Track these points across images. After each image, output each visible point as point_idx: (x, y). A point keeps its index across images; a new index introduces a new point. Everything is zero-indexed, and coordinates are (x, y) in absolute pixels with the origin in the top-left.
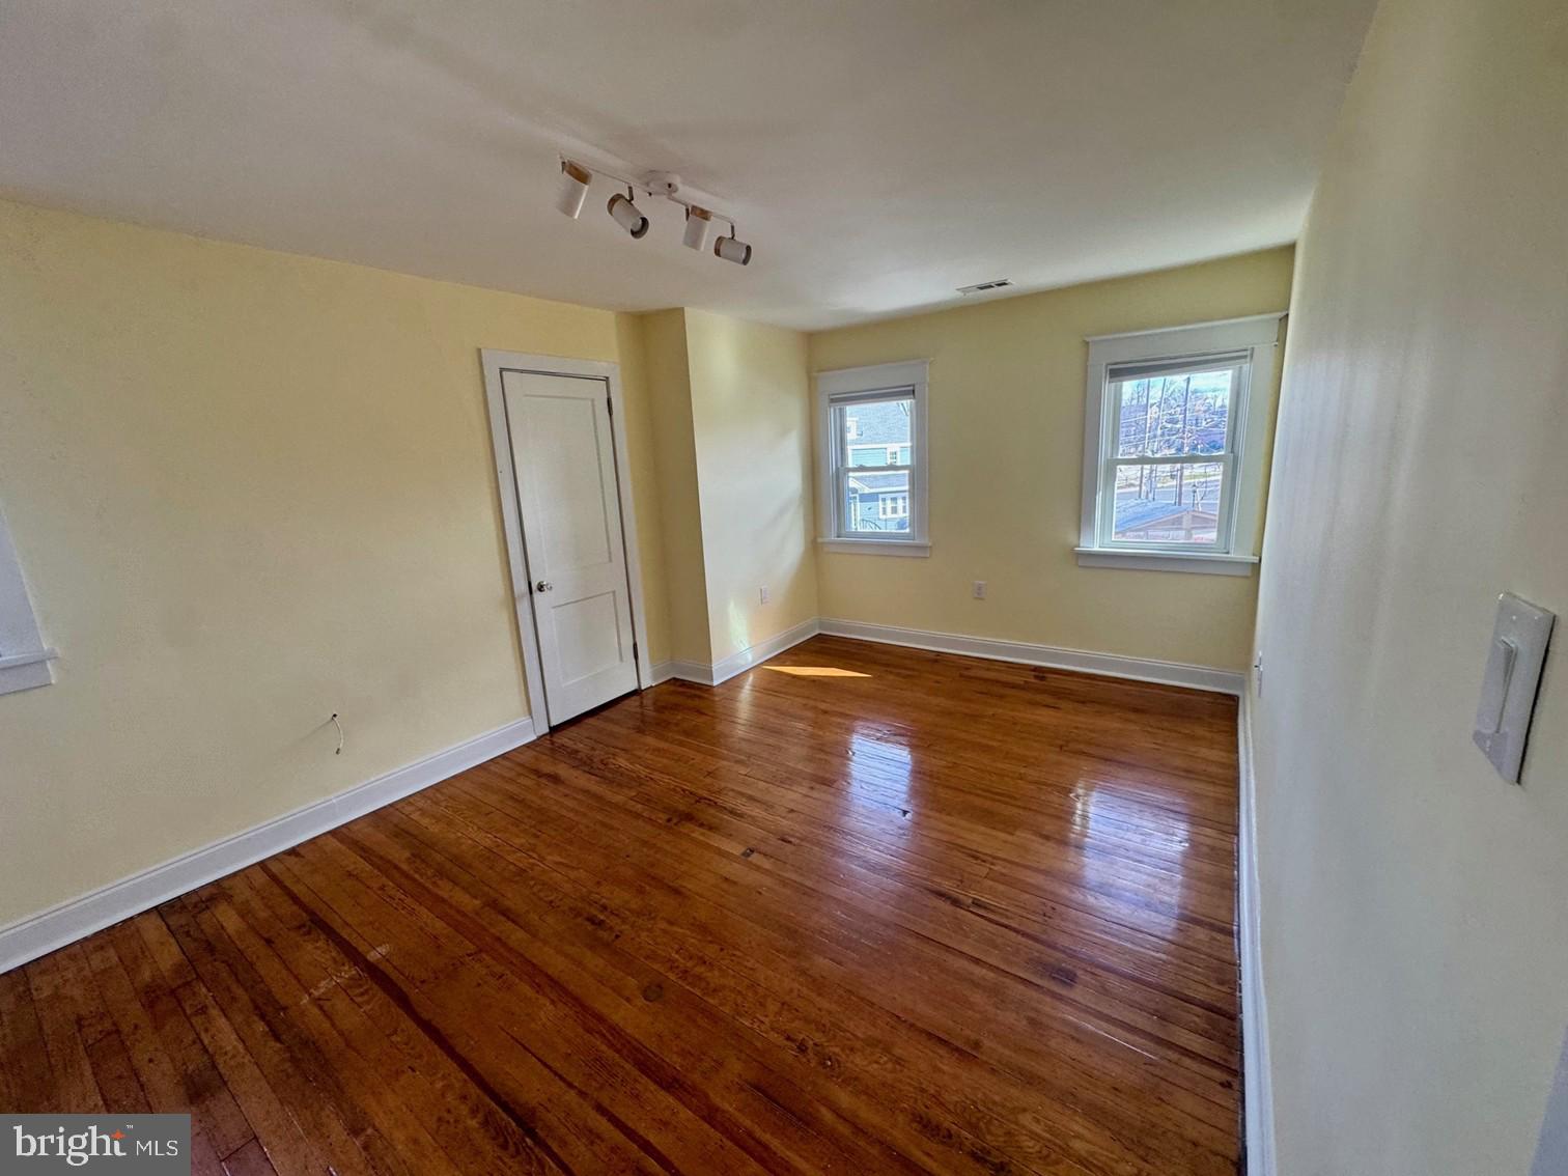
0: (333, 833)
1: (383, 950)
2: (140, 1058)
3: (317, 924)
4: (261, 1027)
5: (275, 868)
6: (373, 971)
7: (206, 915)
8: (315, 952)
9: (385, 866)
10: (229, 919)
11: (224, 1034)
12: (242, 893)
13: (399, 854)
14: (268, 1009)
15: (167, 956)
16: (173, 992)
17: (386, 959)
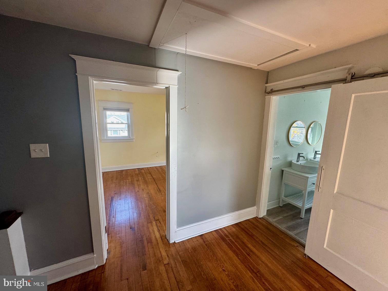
0: (155, 167)
1: (155, 177)
2: (134, 178)
3: (150, 173)
4: (143, 179)
5: (148, 168)
6: (154, 178)
7: (141, 170)
8: (149, 175)
9: (158, 171)
10: (143, 171)
11: (140, 178)
12: (145, 169)
13: (160, 170)
14: (144, 178)
15: (137, 172)
16: (137, 175)
17: (155, 178)
